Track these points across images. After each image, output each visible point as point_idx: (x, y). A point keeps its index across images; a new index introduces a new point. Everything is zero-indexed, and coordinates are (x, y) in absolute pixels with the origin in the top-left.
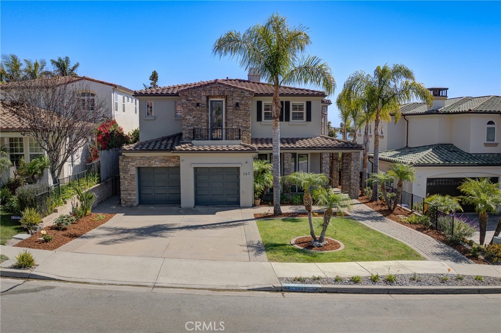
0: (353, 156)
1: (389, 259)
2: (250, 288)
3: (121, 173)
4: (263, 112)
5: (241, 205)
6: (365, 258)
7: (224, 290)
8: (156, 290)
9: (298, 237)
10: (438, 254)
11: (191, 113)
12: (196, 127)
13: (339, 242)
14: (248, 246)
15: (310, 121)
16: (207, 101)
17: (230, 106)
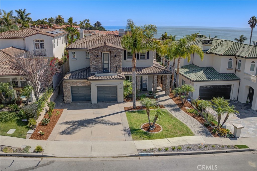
0: (167, 77)
1: (180, 136)
2: (127, 155)
3: (64, 89)
4: (127, 55)
5: (118, 101)
6: (170, 136)
7: (117, 157)
8: (92, 158)
9: (144, 124)
10: (200, 132)
11: (94, 60)
12: (97, 66)
13: (160, 126)
14: (124, 131)
15: (148, 59)
16: (102, 54)
17: (112, 56)
